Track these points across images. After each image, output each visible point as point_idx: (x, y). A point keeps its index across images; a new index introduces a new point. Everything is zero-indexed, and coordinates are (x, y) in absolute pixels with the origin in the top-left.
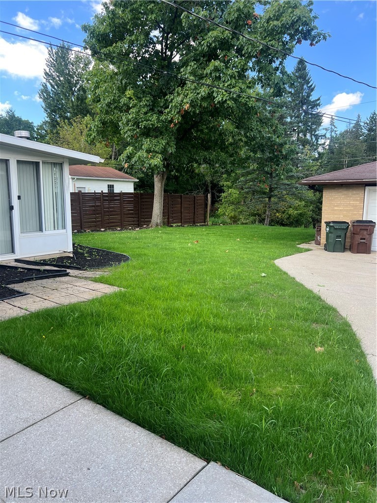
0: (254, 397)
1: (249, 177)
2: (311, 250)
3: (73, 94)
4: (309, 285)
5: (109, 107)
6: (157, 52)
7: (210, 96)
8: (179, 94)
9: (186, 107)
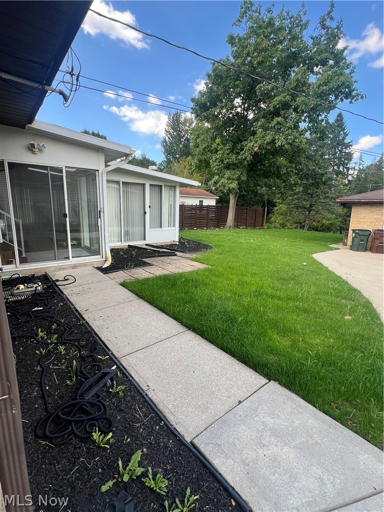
0: (300, 343)
1: (295, 197)
2: (340, 249)
3: (181, 143)
4: (338, 273)
5: (205, 150)
6: (238, 112)
7: (273, 141)
8: (251, 141)
9: (256, 149)
